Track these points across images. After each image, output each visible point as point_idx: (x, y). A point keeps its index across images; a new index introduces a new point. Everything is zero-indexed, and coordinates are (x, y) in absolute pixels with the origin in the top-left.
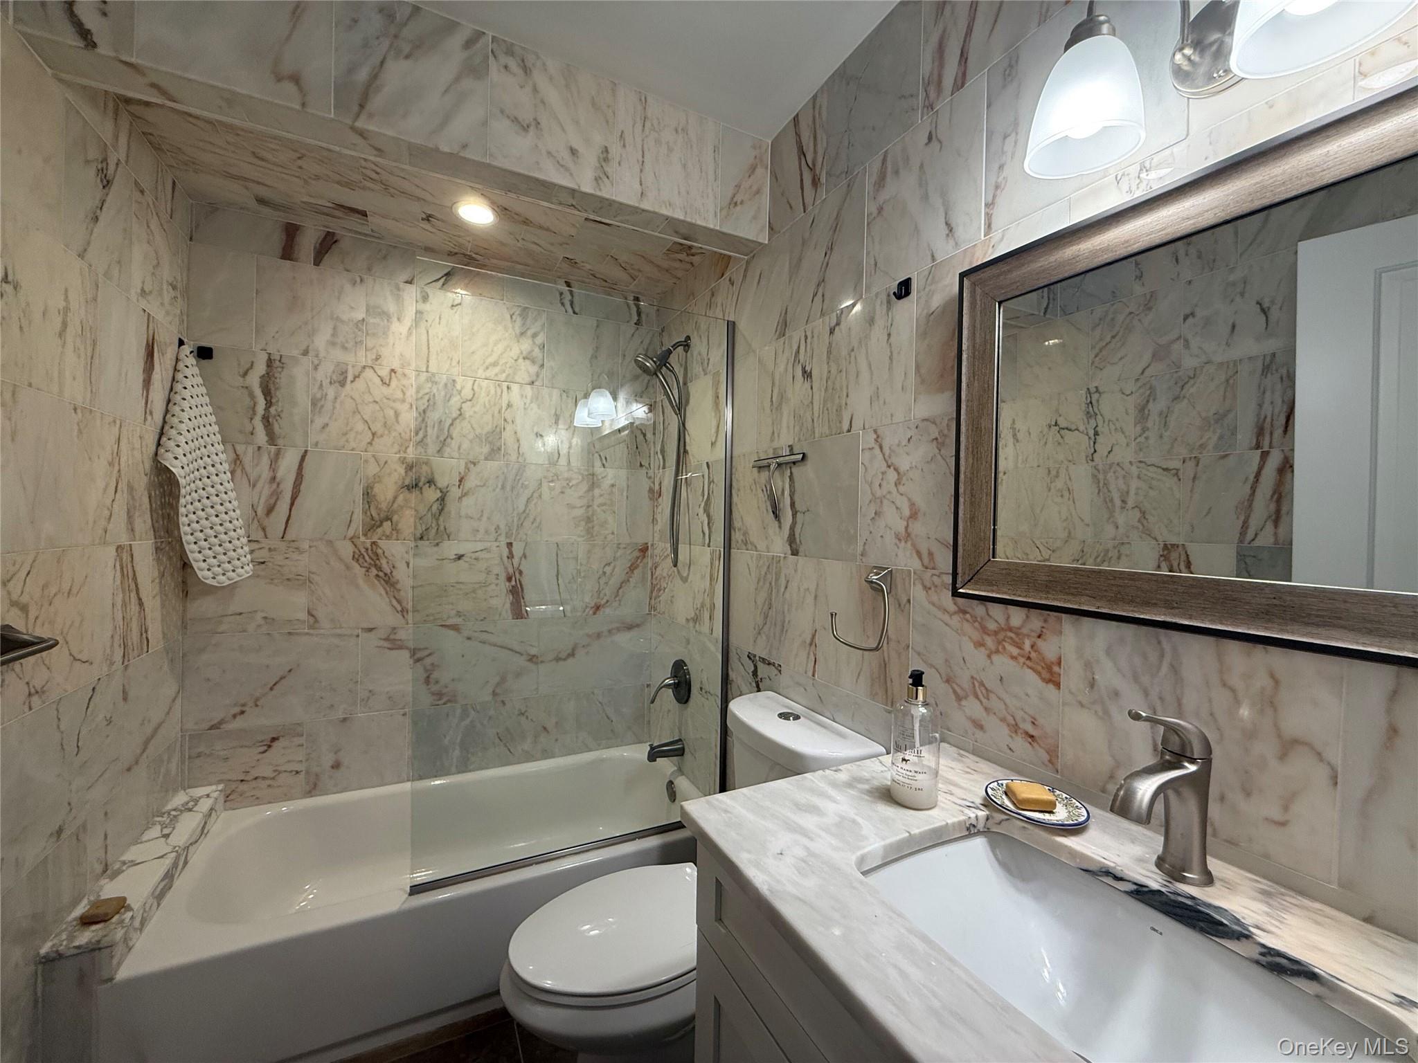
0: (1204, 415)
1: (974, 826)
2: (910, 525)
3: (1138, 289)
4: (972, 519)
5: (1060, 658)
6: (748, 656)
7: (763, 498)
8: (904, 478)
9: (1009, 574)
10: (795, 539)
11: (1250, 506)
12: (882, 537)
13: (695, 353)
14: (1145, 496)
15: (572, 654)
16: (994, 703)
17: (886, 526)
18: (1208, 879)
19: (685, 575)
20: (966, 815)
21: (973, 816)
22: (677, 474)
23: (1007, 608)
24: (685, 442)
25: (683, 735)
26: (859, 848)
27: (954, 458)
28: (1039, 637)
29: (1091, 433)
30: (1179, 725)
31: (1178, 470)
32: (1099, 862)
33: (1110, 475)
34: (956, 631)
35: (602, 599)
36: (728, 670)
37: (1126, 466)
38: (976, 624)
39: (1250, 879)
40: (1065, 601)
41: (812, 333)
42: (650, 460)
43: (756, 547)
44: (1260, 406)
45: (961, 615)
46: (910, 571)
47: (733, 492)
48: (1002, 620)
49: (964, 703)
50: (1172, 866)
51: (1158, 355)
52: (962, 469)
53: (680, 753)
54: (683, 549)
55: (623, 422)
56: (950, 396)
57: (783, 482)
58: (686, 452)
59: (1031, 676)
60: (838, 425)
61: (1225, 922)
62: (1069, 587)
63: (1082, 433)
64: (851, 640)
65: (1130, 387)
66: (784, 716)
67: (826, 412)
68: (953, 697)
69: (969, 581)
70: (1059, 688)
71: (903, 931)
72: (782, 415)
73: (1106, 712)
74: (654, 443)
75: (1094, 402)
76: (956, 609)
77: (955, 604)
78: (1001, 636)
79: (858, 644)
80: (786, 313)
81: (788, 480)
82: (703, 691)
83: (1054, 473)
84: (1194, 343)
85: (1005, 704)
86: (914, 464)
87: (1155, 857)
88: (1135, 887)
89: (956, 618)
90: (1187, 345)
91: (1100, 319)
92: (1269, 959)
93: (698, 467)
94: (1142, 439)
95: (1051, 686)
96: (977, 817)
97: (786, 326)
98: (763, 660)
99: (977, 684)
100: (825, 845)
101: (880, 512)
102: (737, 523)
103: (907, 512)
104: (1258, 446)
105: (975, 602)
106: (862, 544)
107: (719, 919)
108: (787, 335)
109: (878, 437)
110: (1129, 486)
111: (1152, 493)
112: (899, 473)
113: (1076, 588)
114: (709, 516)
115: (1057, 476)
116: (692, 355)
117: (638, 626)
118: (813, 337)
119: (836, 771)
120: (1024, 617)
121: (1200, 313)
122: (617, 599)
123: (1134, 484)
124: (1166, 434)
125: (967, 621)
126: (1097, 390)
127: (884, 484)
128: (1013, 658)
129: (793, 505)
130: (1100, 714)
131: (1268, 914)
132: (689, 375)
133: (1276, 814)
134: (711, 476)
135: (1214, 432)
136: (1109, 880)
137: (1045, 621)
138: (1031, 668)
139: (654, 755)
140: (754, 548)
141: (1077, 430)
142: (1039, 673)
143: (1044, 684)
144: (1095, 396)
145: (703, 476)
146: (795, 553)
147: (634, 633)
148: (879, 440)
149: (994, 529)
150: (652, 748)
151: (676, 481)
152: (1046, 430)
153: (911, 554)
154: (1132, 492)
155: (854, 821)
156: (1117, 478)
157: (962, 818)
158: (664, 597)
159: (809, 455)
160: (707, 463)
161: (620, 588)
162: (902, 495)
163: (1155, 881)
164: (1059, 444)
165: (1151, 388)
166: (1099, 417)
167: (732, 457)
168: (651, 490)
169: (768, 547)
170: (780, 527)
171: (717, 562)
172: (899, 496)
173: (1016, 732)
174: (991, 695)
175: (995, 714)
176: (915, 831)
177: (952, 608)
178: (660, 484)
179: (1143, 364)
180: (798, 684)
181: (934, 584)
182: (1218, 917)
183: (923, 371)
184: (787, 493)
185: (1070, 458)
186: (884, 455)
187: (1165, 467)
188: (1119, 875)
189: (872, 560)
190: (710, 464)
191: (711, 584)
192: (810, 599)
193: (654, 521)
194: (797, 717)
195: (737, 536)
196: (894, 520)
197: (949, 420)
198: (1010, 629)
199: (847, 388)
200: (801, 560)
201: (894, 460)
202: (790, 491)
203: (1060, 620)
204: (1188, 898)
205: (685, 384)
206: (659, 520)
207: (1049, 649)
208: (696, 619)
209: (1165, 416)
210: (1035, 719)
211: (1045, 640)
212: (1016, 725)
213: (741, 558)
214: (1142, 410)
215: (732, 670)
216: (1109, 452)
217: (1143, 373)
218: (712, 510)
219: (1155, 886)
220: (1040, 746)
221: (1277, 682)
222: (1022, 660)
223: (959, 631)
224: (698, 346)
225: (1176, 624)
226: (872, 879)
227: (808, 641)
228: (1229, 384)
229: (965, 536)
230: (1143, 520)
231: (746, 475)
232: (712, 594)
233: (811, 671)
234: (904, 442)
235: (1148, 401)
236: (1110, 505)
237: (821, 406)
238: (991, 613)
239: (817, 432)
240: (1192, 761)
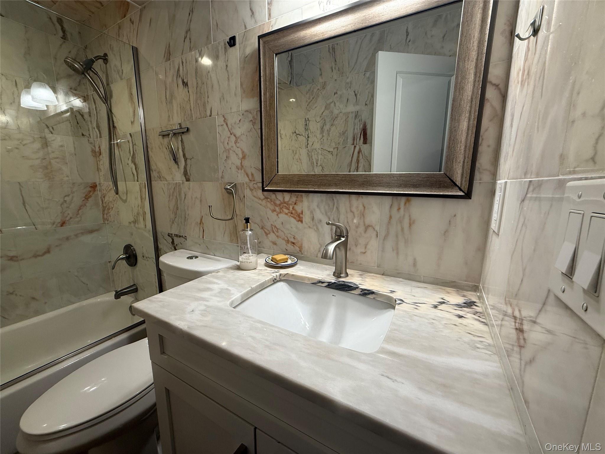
0: (339, 132)
1: (276, 279)
2: (243, 161)
3: (321, 80)
4: (269, 157)
5: (302, 211)
6: (168, 235)
7: (167, 152)
8: (239, 140)
9: (284, 179)
10: (187, 173)
11: (351, 164)
12: (230, 168)
13: (112, 66)
14: (323, 161)
15: (48, 251)
16: (280, 233)
17: (232, 163)
18: (347, 275)
19: (124, 198)
20: (273, 275)
21: (275, 275)
22: (110, 140)
23: (283, 194)
24: (113, 121)
25: (135, 282)
26: (230, 299)
27: (260, 129)
28: (295, 204)
29: (307, 137)
30: (340, 225)
31: (332, 152)
32: (317, 279)
33: (313, 153)
34: (265, 207)
35: (67, 217)
36: (157, 244)
37: (318, 150)
38: (272, 203)
39: (356, 272)
40: (304, 188)
41: (186, 60)
42: (89, 132)
43: (166, 179)
44: (354, 129)
45: (266, 200)
46: (244, 183)
47: (149, 150)
48: (281, 199)
49: (269, 236)
50: (337, 274)
51: (327, 107)
52: (263, 134)
53: (136, 290)
54: (121, 185)
55: (64, 108)
56: (257, 99)
57: (177, 143)
58: (114, 127)
59: (293, 220)
60: (204, 112)
61: (352, 285)
62: (305, 182)
63: (304, 136)
64: (219, 217)
65: (318, 119)
66: (190, 258)
67: (197, 105)
68: (265, 234)
69: (269, 184)
70: (302, 223)
71: (252, 322)
72: (173, 106)
73: (317, 228)
74: (91, 121)
75: (307, 124)
76: (264, 197)
77: (264, 195)
78: (281, 206)
79: (223, 218)
80: (169, 47)
81: (180, 142)
82: (145, 257)
83: (295, 152)
84: (337, 104)
85: (284, 233)
86: (243, 132)
87: (333, 273)
88: (328, 284)
89: (264, 201)
90: (335, 105)
91: (309, 90)
92: (363, 292)
93: (125, 136)
94: (322, 140)
95: (300, 222)
96: (276, 275)
97: (170, 54)
98: (177, 236)
99: (273, 227)
100: (215, 302)
101: (229, 157)
102: (153, 167)
103: (241, 156)
104: (353, 144)
105: (271, 193)
106: (221, 173)
107: (163, 352)
108: (171, 60)
109: (225, 119)
110: (318, 158)
111: (325, 160)
112: (236, 138)
113: (307, 182)
114: (135, 164)
115: (296, 153)
116: (110, 67)
117: (97, 230)
118: (186, 62)
119: (217, 272)
120: (290, 197)
121: (339, 93)
122: (78, 216)
123: (320, 157)
124: (329, 138)
125: (269, 202)
126: (308, 120)
127: (230, 143)
128: (286, 214)
129: (184, 155)
130: (316, 229)
131: (362, 280)
132: (110, 79)
133: (363, 250)
134: (133, 141)
135: (342, 138)
136: (320, 284)
137: (297, 197)
138: (293, 217)
139: (118, 295)
140: (165, 180)
141: (302, 135)
142: (295, 218)
143: (297, 222)
144: (308, 122)
145: (128, 141)
146: (188, 180)
147: (95, 234)
148: (226, 121)
149: (277, 161)
150: (117, 292)
151: (110, 145)
152: (292, 134)
153: (244, 175)
154: (319, 160)
155: (227, 289)
156: (315, 154)
157: (271, 277)
158: (112, 213)
159: (191, 128)
160: (130, 134)
161: (79, 210)
162: (238, 148)
163: (333, 280)
164: (296, 140)
165: (324, 120)
166: (309, 131)
167: (145, 130)
168: (93, 151)
169: (173, 178)
170: (178, 168)
171: (144, 190)
172: (237, 148)
173: (288, 243)
174: (279, 230)
175: (280, 237)
176: (254, 286)
177: (262, 197)
178: (99, 147)
179: (322, 111)
180: (196, 243)
181: (254, 188)
182: (350, 285)
183: (244, 86)
184: (180, 150)
185: (300, 146)
186: (228, 128)
187: (329, 150)
188: (323, 281)
189: (227, 179)
190: (132, 134)
191: (142, 202)
192: (198, 202)
193: (98, 169)
194: (196, 257)
195: (154, 174)
196: (235, 160)
197: (257, 111)
198: (285, 203)
199: (208, 93)
200: (191, 183)
201: (234, 131)
202: (182, 148)
203: (302, 196)
204: (342, 282)
205: (108, 84)
206: (102, 169)
207: (298, 208)
208: (135, 222)
209: (329, 131)
210: (295, 236)
211: (297, 205)
212: (288, 240)
213: (157, 185)
214: (322, 128)
215: (160, 243)
216: (312, 144)
217: (322, 114)
218: (137, 160)
219: (333, 281)
220: (296, 246)
221: (364, 207)
222: (289, 214)
223: (266, 207)
224: (114, 61)
225: (338, 191)
226: (238, 309)
227: (199, 222)
228: (346, 121)
229: (266, 164)
230: (323, 170)
231: (155, 142)
232: (143, 207)
233: (202, 236)
234: (238, 122)
235: (324, 125)
236: (313, 164)
237: (195, 103)
238: (277, 198)
239: (193, 116)
240: (343, 237)
